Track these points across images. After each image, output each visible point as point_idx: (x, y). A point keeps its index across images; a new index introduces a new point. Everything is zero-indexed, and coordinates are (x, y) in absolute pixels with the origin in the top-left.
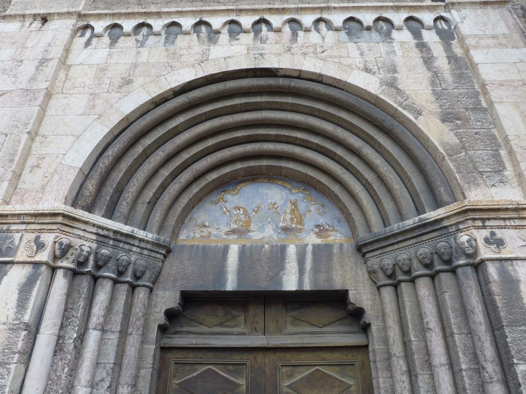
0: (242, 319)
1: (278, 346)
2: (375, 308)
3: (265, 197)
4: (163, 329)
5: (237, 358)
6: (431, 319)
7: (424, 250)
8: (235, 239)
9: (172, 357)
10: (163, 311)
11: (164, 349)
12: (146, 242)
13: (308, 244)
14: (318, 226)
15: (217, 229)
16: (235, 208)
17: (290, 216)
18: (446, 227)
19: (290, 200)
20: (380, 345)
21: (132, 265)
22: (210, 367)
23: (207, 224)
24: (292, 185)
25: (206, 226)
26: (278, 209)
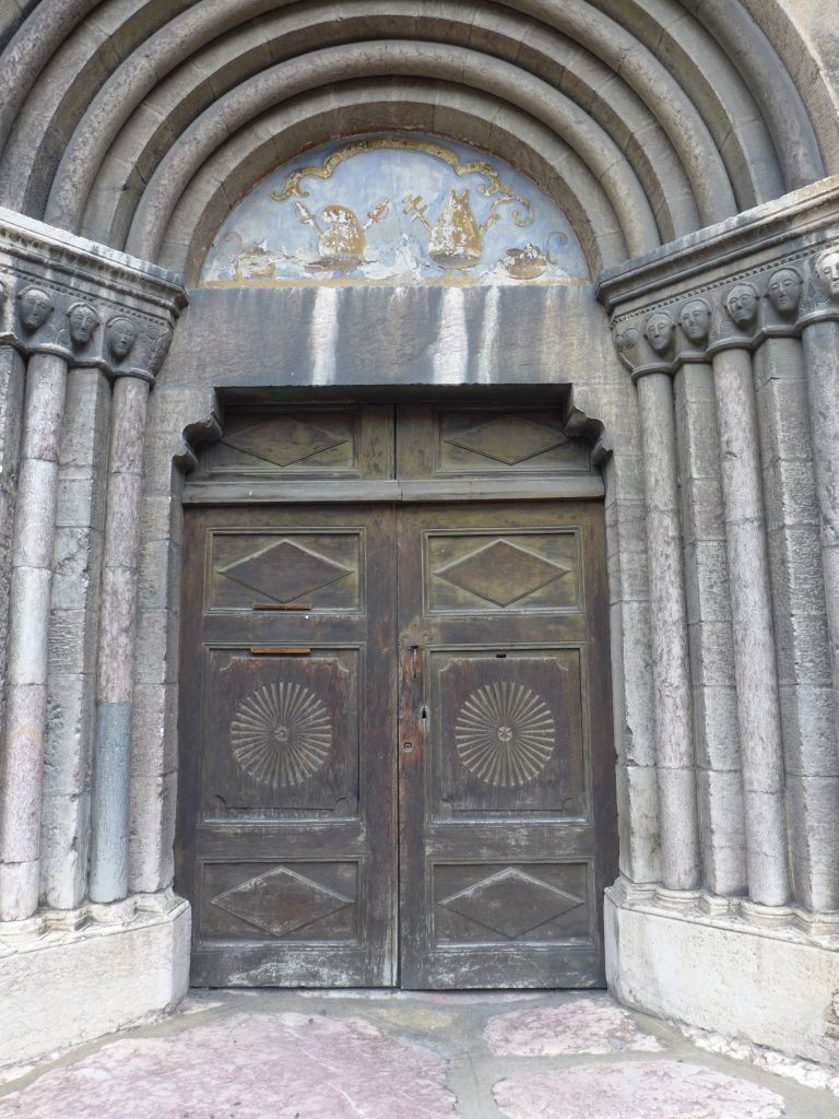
0: (347, 448)
1: (422, 499)
2: (626, 420)
3: (395, 186)
4: (184, 468)
5: (340, 523)
6: (738, 436)
7: (742, 291)
8: (330, 280)
9: (209, 524)
10: (182, 430)
11: (189, 508)
12: (127, 279)
13: (489, 287)
14: (513, 252)
15: (288, 258)
16: (327, 210)
17: (452, 228)
18: (796, 237)
19: (454, 192)
20: (629, 492)
21: (102, 328)
22: (286, 540)
23: (264, 246)
24: (459, 157)
25: (261, 252)
26: (425, 213)
